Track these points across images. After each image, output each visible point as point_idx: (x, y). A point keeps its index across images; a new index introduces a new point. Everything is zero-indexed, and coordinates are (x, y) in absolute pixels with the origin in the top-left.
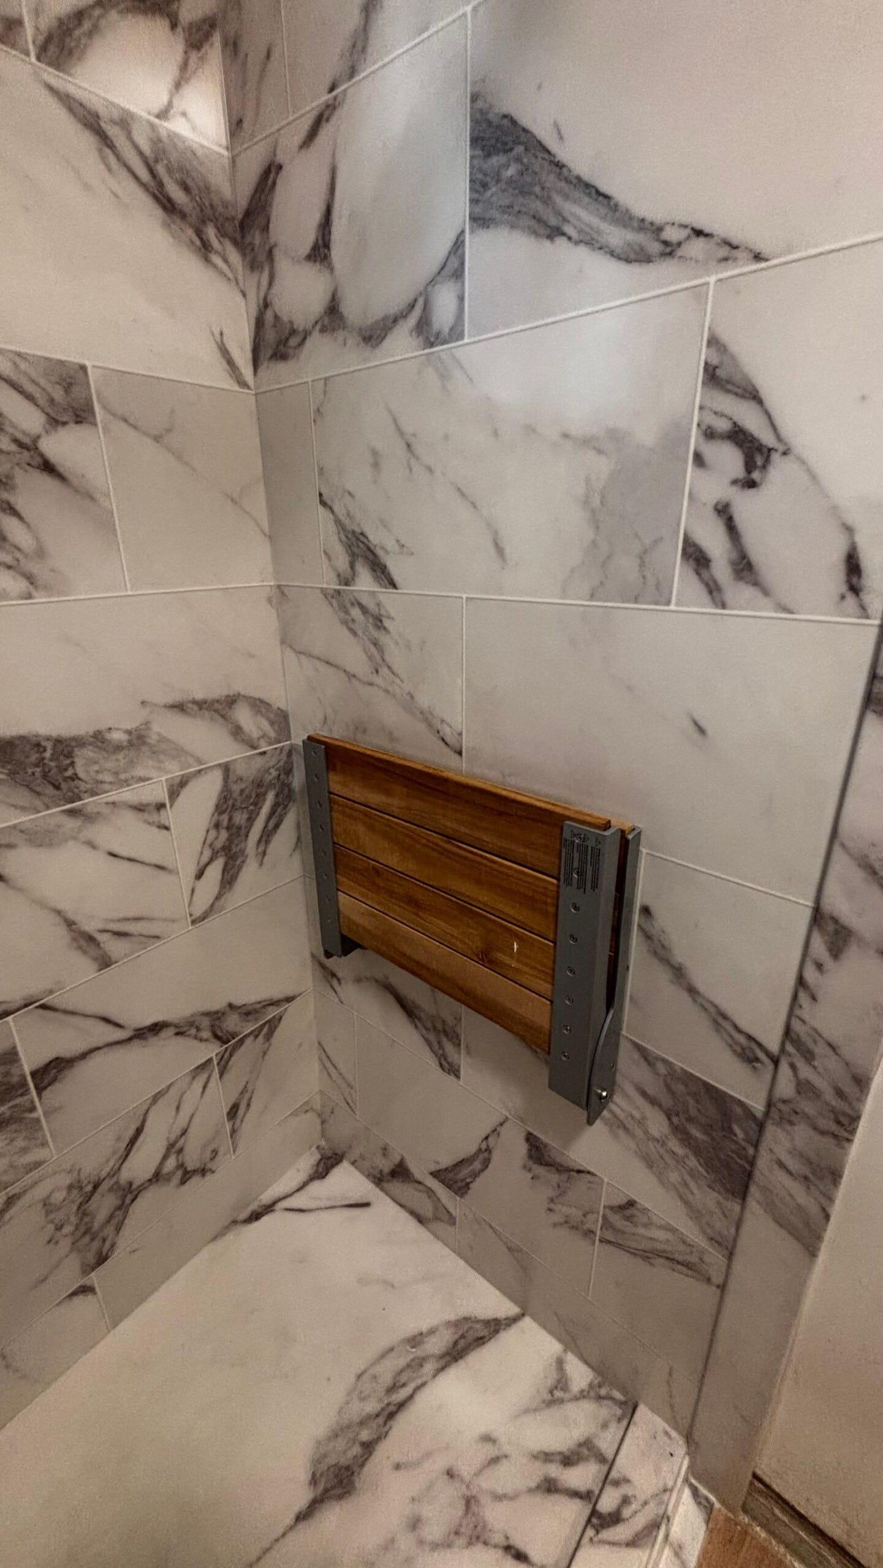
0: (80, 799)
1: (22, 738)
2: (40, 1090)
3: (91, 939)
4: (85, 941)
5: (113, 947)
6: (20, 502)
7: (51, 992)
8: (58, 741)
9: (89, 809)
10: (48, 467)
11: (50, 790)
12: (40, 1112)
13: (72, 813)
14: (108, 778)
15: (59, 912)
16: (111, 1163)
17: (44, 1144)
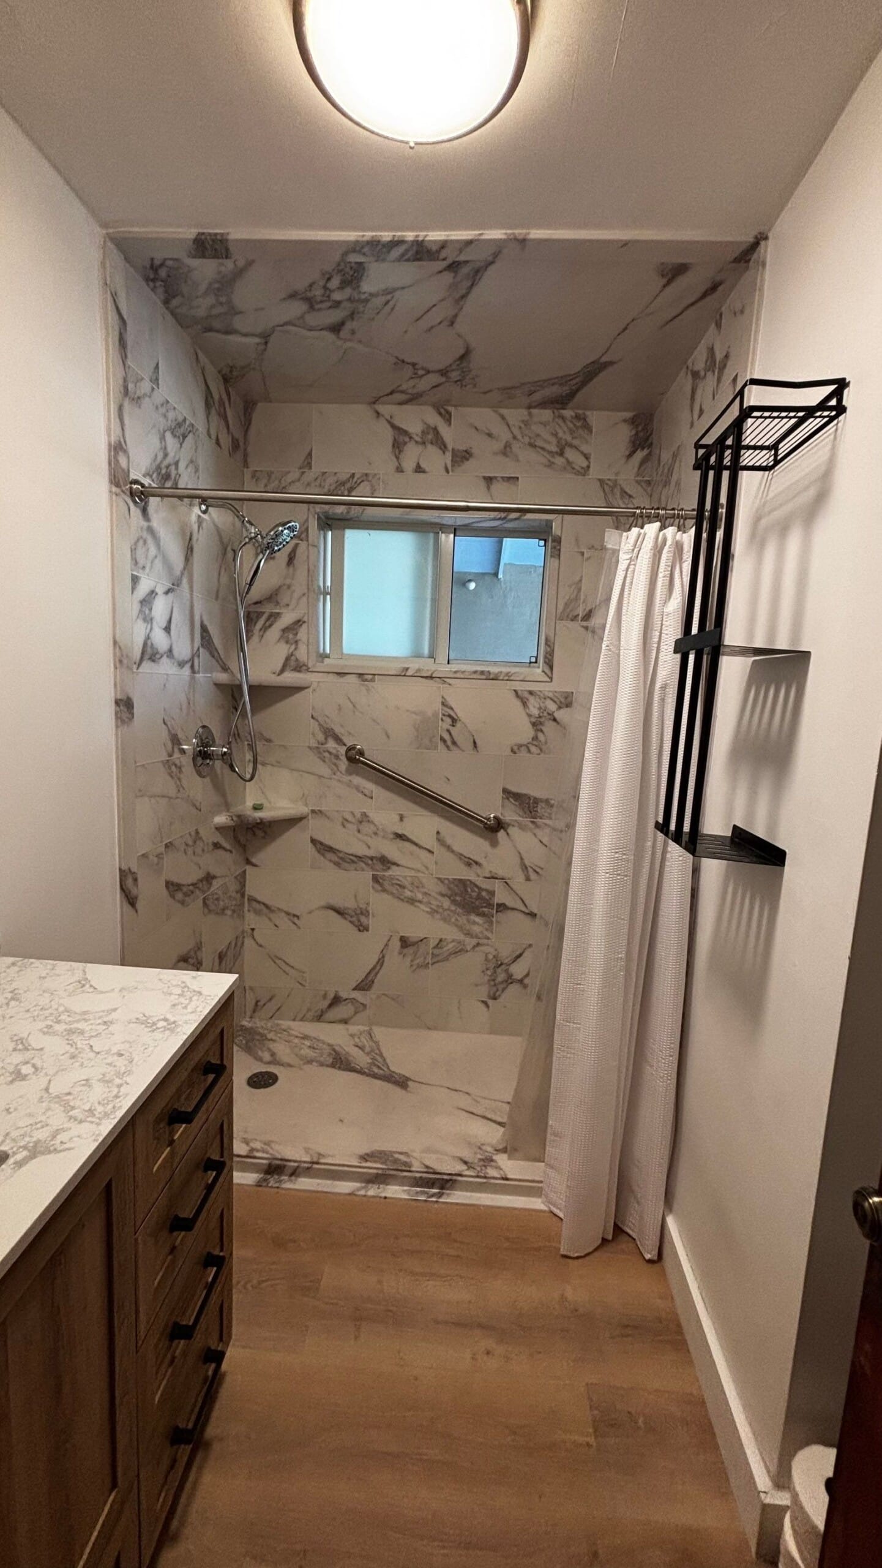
0: (536, 818)
1: (525, 795)
2: (497, 912)
3: (526, 868)
4: (524, 868)
5: (533, 876)
6: (544, 728)
7: (509, 879)
8: (535, 798)
9: (538, 823)
10: (555, 720)
11: (528, 812)
12: (494, 919)
13: (533, 822)
14: (546, 814)
15: (520, 853)
16: (509, 959)
17: (492, 932)
